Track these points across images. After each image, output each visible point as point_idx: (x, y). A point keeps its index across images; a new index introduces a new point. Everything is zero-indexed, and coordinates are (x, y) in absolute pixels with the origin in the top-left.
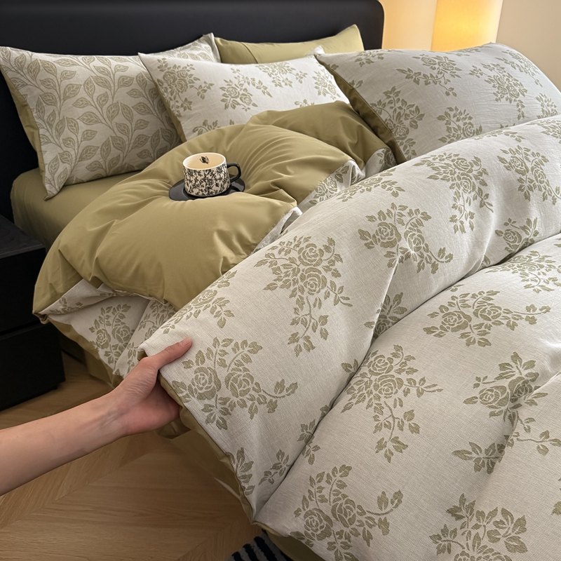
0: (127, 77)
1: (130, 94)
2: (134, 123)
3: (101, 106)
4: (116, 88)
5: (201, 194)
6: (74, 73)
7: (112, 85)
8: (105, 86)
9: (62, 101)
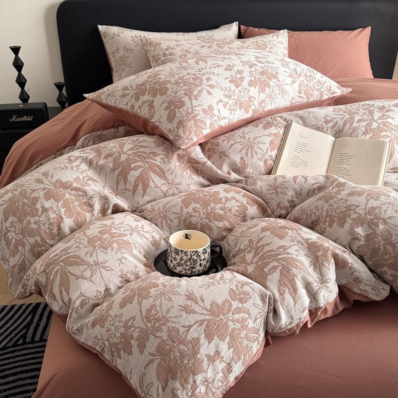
5: (184, 272)
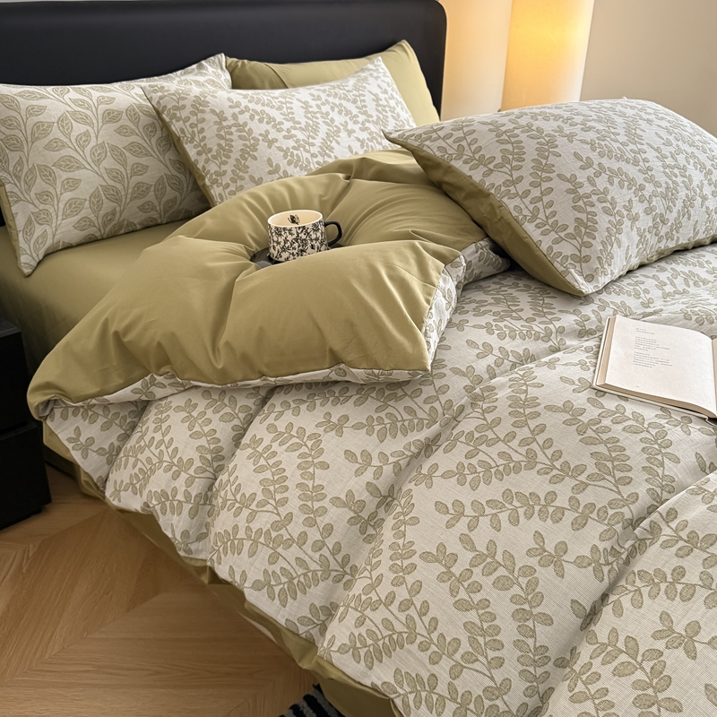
0: (113, 111)
1: (119, 131)
2: (129, 168)
3: (83, 148)
4: (100, 124)
6: (44, 108)
7: (95, 121)
8: (87, 124)
9: (29, 144)
